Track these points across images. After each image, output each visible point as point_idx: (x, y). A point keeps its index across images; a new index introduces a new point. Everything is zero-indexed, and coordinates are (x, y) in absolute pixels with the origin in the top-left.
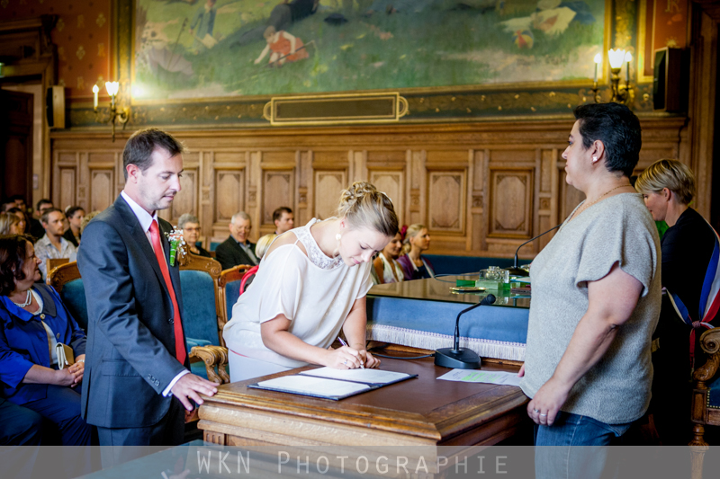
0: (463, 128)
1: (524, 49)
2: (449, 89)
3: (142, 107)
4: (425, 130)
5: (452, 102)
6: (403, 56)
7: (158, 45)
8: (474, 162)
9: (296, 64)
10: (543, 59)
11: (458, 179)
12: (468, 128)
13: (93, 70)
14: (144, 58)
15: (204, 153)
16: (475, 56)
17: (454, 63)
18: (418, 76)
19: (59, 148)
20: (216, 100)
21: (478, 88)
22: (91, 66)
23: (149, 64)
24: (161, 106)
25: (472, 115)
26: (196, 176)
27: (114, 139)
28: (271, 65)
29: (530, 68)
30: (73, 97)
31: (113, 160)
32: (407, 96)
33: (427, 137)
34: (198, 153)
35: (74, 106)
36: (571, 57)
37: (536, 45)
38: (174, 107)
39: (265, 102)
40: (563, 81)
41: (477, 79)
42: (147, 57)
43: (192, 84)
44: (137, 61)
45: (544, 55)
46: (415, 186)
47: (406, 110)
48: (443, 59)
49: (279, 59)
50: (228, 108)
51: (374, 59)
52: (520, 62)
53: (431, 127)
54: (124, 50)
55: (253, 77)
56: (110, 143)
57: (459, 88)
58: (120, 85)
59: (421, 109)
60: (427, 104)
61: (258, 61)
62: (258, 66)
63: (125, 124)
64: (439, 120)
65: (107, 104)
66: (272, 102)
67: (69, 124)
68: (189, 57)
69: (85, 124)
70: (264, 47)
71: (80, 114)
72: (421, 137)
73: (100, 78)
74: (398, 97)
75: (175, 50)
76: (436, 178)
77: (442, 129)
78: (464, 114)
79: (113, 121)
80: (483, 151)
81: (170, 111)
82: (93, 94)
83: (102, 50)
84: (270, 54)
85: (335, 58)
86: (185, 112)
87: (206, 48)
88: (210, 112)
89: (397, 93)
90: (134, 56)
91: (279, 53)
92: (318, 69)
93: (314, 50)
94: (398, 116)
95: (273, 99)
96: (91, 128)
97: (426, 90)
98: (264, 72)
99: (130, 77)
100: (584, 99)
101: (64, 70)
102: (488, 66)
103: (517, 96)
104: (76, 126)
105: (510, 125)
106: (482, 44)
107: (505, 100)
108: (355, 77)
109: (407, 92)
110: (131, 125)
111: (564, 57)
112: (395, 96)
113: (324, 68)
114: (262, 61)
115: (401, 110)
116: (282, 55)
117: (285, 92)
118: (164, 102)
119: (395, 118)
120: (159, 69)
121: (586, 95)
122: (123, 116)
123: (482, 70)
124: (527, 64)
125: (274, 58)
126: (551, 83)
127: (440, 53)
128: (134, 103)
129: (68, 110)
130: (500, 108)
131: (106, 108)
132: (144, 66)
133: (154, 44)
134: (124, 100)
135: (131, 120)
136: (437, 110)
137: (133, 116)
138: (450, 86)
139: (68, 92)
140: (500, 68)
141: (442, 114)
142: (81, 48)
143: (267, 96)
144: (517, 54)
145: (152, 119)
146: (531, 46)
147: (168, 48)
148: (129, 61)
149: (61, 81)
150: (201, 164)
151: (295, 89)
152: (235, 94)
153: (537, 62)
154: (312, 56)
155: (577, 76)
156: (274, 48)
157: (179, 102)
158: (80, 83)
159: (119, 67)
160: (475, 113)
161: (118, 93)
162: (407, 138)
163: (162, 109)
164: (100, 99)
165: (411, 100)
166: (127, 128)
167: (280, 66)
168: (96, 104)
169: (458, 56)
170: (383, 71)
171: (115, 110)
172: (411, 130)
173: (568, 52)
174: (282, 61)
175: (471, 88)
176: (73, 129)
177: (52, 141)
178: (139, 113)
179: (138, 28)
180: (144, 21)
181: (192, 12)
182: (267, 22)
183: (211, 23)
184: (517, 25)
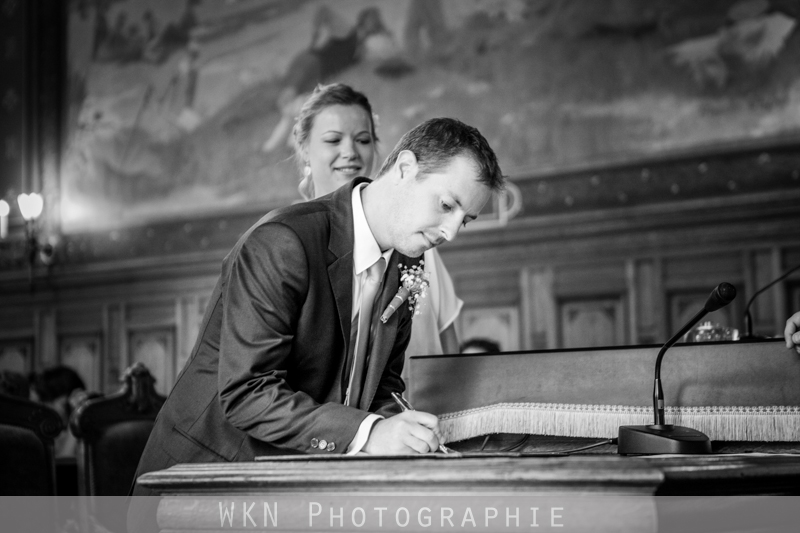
0: (614, 227)
1: (710, 89)
2: (587, 165)
5: (592, 185)
7: (105, 133)
8: (638, 280)
11: (611, 313)
12: (623, 226)
14: (82, 155)
16: (628, 108)
17: (592, 123)
18: (533, 148)
20: (201, 214)
21: (635, 159)
23: (90, 165)
24: (111, 229)
25: (628, 203)
27: (33, 290)
28: (290, 149)
29: (722, 118)
32: (518, 182)
33: (555, 245)
36: (793, 94)
37: (731, 81)
38: (131, 230)
40: (781, 135)
42: (88, 153)
43: (164, 190)
44: (71, 163)
45: (745, 94)
46: (539, 329)
47: (517, 206)
48: (573, 117)
50: (223, 225)
52: (703, 111)
54: (48, 145)
55: (262, 172)
56: (26, 297)
57: (602, 163)
58: (45, 200)
59: (542, 201)
60: (551, 193)
61: (269, 145)
62: (269, 153)
63: (52, 265)
64: (574, 216)
65: (22, 235)
68: (157, 149)
70: (279, 123)
72: (545, 248)
73: (12, 193)
75: (132, 139)
76: (573, 315)
78: (614, 203)
79: (32, 261)
80: (650, 261)
81: (127, 239)
83: (12, 148)
84: (288, 132)
85: (396, 129)
86: (152, 239)
88: (193, 233)
90: (66, 155)
94: (503, 216)
97: (548, 169)
99: (58, 186)
102: (650, 121)
103: (702, 168)
106: (639, 87)
107: (682, 175)
109: (516, 175)
110: (62, 265)
111: (779, 96)
114: (276, 146)
115: (507, 206)
118: (116, 222)
119: (498, 218)
120: (107, 171)
122: (48, 250)
124: (716, 113)
125: (294, 137)
126: (759, 140)
127: (567, 108)
128: (66, 229)
131: (19, 241)
132: (84, 168)
133: (99, 130)
134: (49, 228)
135: (61, 258)
136: (569, 200)
137: (65, 251)
138: (587, 159)
140: (671, 124)
141: (578, 206)
144: (698, 96)
145: (96, 253)
146: (721, 82)
147: (121, 137)
148: (58, 163)
150: (179, 321)
153: (734, 108)
157: (141, 222)
159: (41, 171)
160: (634, 199)
161: (41, 214)
163: (114, 236)
165: (525, 189)
166: (56, 270)
168: (3, 233)
169: (597, 110)
171: (33, 242)
175: (623, 160)
178: (75, 245)
179: (72, 110)
180: (81, 97)
181: (161, 76)
182: (282, 83)
183: (191, 92)
184: (695, 50)
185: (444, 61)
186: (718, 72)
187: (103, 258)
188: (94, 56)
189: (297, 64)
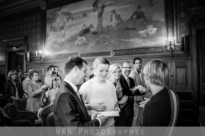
0: (129, 58)
1: (144, 38)
2: (125, 49)
3: (48, 56)
4: (119, 59)
5: (126, 52)
6: (112, 41)
7: (52, 42)
9: (85, 44)
10: (149, 40)
12: (131, 58)
13: (36, 48)
14: (48, 45)
15: (63, 66)
16: (131, 40)
17: (126, 42)
18: (116, 46)
19: (28, 66)
20: (65, 54)
21: (132, 48)
22: (36, 47)
23: (49, 46)
24: (52, 56)
25: (131, 55)
26: (61, 72)
27: (41, 64)
28: (79, 45)
29: (146, 42)
30: (32, 54)
31: (41, 69)
32: (114, 51)
33: (120, 60)
34: (61, 66)
35: (32, 57)
36: (157, 39)
37: (147, 37)
38: (55, 56)
39: (77, 54)
40: (155, 45)
41: (132, 46)
42: (49, 44)
43: (60, 50)
44: (46, 45)
45: (149, 39)
47: (114, 54)
48: (123, 41)
49: (81, 43)
50: (68, 55)
51: (105, 42)
52: (143, 41)
53: (121, 58)
54: (43, 43)
55: (74, 48)
56: (40, 65)
57: (127, 48)
58: (43, 51)
59: (118, 54)
60: (119, 53)
61: (76, 44)
62: (76, 45)
63: (44, 60)
64: (122, 56)
65: (39, 56)
66: (79, 54)
67: (31, 61)
68: (59, 44)
69: (34, 61)
70: (77, 41)
71: (33, 58)
72: (118, 61)
73: (38, 50)
74: (112, 51)
75: (55, 42)
77: (124, 58)
78: (129, 54)
79: (41, 60)
81: (54, 57)
82: (36, 53)
83: (39, 44)
84: (79, 42)
85: (95, 42)
86: (58, 57)
87: (63, 42)
88: (64, 57)
89: (111, 50)
90: (46, 44)
91: (81, 42)
92: (91, 45)
93: (90, 41)
94: (112, 56)
95: (79, 53)
96: (36, 62)
97: (119, 49)
98: (77, 46)
99: (45, 49)
100: (161, 50)
101: (30, 49)
102: (135, 42)
103: (143, 50)
104: (32, 61)
105: (142, 57)
106: (133, 37)
107: (140, 51)
108: (100, 47)
109: (114, 50)
110: (45, 60)
111: (155, 40)
112: (111, 51)
113: (92, 45)
114: (77, 44)
115: (112, 54)
116: (82, 42)
117: (82, 51)
118: (53, 55)
119: (111, 56)
120: (52, 47)
121: (161, 49)
122: (43, 58)
123: (133, 43)
124: (145, 42)
125: (80, 43)
126: (152, 46)
127: (122, 40)
128: (46, 55)
129: (30, 58)
130: (138, 53)
131: (39, 57)
132: (48, 46)
133: (51, 41)
134: (43, 55)
135: (45, 59)
136: (122, 54)
137: (46, 58)
138: (125, 48)
139: (30, 53)
140: (138, 43)
141: (123, 55)
142: (34, 43)
143: (78, 52)
144: (142, 39)
145: (50, 59)
146: (146, 37)
147: (54, 42)
148: (45, 46)
149: (29, 51)
150: (62, 69)
151: (85, 50)
152: (70, 52)
153: (148, 41)
154: (89, 42)
155: (158, 44)
156: (79, 41)
157: (56, 55)
158: (33, 51)
159: (42, 47)
160: (132, 54)
161: (42, 53)
162: (114, 61)
163: (53, 56)
164: (38, 55)
165: (115, 52)
166: (44, 61)
167: (81, 45)
168: (37, 56)
169: (127, 40)
170: (107, 45)
171: (41, 57)
172: (115, 59)
173: (156, 38)
174: (82, 44)
175: (130, 48)
176: (32, 62)
177: (27, 65)
178: (47, 57)
179: (47, 38)
180: (48, 36)
181: (60, 33)
182: (78, 35)
183: (64, 36)
184: (142, 32)
185: (103, 32)
186: (145, 36)
187: (51, 60)
188: (50, 31)
189: (80, 32)
